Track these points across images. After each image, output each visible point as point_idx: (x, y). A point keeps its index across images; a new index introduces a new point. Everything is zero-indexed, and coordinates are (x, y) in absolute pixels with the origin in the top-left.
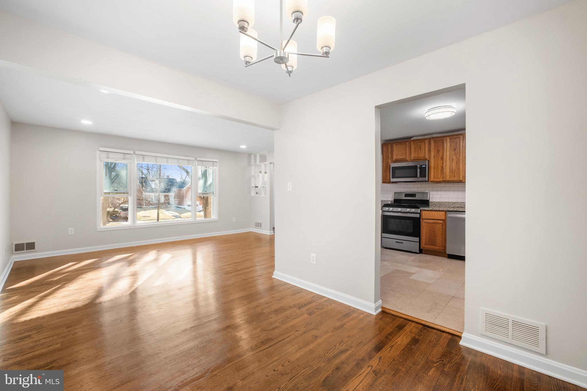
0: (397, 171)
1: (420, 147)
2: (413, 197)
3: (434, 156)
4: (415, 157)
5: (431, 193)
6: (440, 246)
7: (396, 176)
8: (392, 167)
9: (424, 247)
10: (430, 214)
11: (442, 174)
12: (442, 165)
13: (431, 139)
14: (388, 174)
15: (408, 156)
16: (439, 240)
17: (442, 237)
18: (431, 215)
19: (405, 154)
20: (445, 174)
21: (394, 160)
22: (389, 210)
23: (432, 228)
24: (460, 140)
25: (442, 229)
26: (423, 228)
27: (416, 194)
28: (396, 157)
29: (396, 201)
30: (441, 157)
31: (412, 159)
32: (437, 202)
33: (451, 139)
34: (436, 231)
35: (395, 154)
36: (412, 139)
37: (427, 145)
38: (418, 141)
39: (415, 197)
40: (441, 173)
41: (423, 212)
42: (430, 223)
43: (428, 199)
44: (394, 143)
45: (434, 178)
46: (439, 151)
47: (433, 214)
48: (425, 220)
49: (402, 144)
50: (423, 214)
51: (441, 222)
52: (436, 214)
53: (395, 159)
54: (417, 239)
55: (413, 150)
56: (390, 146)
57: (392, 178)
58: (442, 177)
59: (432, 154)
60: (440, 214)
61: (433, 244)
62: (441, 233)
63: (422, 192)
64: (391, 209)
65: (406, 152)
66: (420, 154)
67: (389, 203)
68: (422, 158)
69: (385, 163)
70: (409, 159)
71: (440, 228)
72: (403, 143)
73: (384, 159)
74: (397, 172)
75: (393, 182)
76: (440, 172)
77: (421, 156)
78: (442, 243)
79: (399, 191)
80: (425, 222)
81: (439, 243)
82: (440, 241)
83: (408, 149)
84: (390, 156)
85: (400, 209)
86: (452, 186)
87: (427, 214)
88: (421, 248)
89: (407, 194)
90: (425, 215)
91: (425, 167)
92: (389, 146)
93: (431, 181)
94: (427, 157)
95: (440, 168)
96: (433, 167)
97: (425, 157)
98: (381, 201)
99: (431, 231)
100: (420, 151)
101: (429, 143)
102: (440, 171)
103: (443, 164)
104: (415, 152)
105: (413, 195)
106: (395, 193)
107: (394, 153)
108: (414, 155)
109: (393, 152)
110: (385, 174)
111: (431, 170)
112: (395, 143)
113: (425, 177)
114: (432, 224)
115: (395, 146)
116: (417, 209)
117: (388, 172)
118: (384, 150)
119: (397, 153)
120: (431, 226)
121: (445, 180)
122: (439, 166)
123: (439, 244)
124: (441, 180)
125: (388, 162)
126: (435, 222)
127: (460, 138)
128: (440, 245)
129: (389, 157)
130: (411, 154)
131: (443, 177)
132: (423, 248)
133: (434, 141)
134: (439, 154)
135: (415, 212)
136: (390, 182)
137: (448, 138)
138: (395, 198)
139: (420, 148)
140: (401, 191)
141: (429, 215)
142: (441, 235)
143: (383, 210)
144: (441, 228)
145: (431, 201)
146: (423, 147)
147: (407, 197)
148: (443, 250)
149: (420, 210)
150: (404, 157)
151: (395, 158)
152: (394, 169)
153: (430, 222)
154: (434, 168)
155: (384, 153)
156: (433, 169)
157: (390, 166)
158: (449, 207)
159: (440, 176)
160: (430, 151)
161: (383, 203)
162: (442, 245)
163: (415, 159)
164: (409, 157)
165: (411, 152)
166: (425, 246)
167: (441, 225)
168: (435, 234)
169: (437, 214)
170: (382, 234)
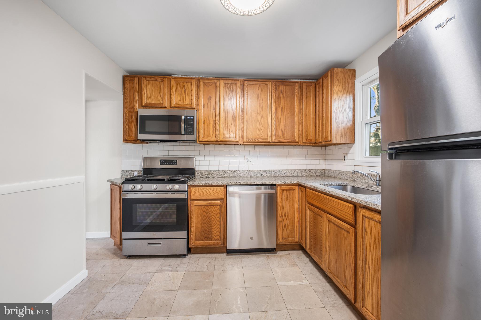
0: (148, 123)
1: (185, 89)
2: (173, 164)
3: (204, 105)
4: (177, 104)
5: (198, 158)
6: (218, 239)
7: (147, 130)
8: (140, 115)
9: (194, 244)
10: (203, 192)
11: (214, 132)
12: (214, 119)
13: (201, 80)
14: (133, 126)
15: (166, 100)
16: (216, 230)
17: (220, 225)
18: (205, 192)
19: (162, 96)
20: (218, 131)
21: (143, 105)
22: (135, 190)
23: (206, 212)
24: (236, 87)
25: (220, 214)
26: (193, 215)
27: (177, 160)
28: (147, 100)
29: (147, 171)
30: (214, 108)
31: (173, 106)
32: (204, 171)
33: (226, 84)
34: (212, 216)
35: (146, 94)
36: (172, 76)
37: (195, 88)
38: (181, 80)
39: (176, 164)
40: (213, 130)
41: (193, 189)
42: (202, 206)
43: (194, 168)
44: (144, 77)
45: (203, 137)
46: (210, 98)
47: (207, 191)
48: (196, 202)
49: (157, 81)
50: (193, 193)
51: (219, 202)
52: (211, 191)
53: (145, 104)
54: (183, 234)
55: (173, 92)
56: (136, 80)
57: (140, 134)
58: (214, 135)
59: (202, 102)
60: (217, 191)
61: (208, 238)
62: (218, 219)
63: (185, 157)
64: (138, 187)
65: (163, 94)
66: (184, 99)
67: (136, 174)
68: (188, 106)
69: (128, 109)
70: (169, 106)
71: (217, 213)
72: (159, 80)
73: (127, 101)
74: (150, 125)
75: (142, 141)
76: (212, 128)
77: (186, 103)
78: (220, 234)
79: (152, 156)
80: (195, 205)
81: (216, 235)
82: (216, 232)
83: (166, 89)
84: (137, 98)
85: (153, 187)
86: (224, 149)
87: (199, 192)
88: (190, 247)
89: (164, 160)
90: (195, 193)
91: (193, 120)
92: (135, 82)
93: (199, 141)
94: (195, 105)
95: (212, 122)
96: (202, 121)
97: (192, 104)
98: (122, 172)
99: (205, 217)
100: (184, 96)
101: (197, 85)
102: (212, 126)
103: (216, 117)
104: (177, 96)
105: (173, 161)
106: (145, 159)
107: (143, 93)
108: (176, 100)
109: (142, 91)
110: (127, 127)
111: (200, 124)
112: (146, 77)
113: (193, 134)
114: (205, 207)
115: (145, 83)
116: (182, 185)
117: (134, 123)
118: (127, 85)
119: (149, 95)
120: (204, 209)
121: (218, 140)
122: (210, 120)
123: (216, 237)
124: (213, 139)
125: (133, 108)
126: (210, 203)
127: (236, 84)
128: (218, 237)
129: (134, 98)
130: (171, 98)
131: (216, 136)
132: (193, 246)
133: (204, 83)
134: (210, 103)
135: (180, 190)
136: (136, 141)
137: (222, 82)
138: (146, 167)
139: (185, 91)
140: (154, 156)
141: (201, 193)
142: (218, 223)
143: (124, 190)
144: (219, 211)
145: (196, 170)
146: (188, 91)
147: (164, 164)
148: (221, 245)
149: (188, 186)
150: (160, 101)
151: (145, 101)
152: (144, 118)
153: (203, 204)
154: (204, 122)
155: (126, 91)
156: (202, 123)
157: (137, 113)
158: (220, 177)
159: (212, 133)
160: (198, 96)
161: (125, 174)
162: (220, 238)
163: (178, 106)
164: (169, 102)
165: (171, 95)
166: (196, 242)
167: (219, 207)
168: (211, 221)
169: (213, 190)
170: (123, 233)
